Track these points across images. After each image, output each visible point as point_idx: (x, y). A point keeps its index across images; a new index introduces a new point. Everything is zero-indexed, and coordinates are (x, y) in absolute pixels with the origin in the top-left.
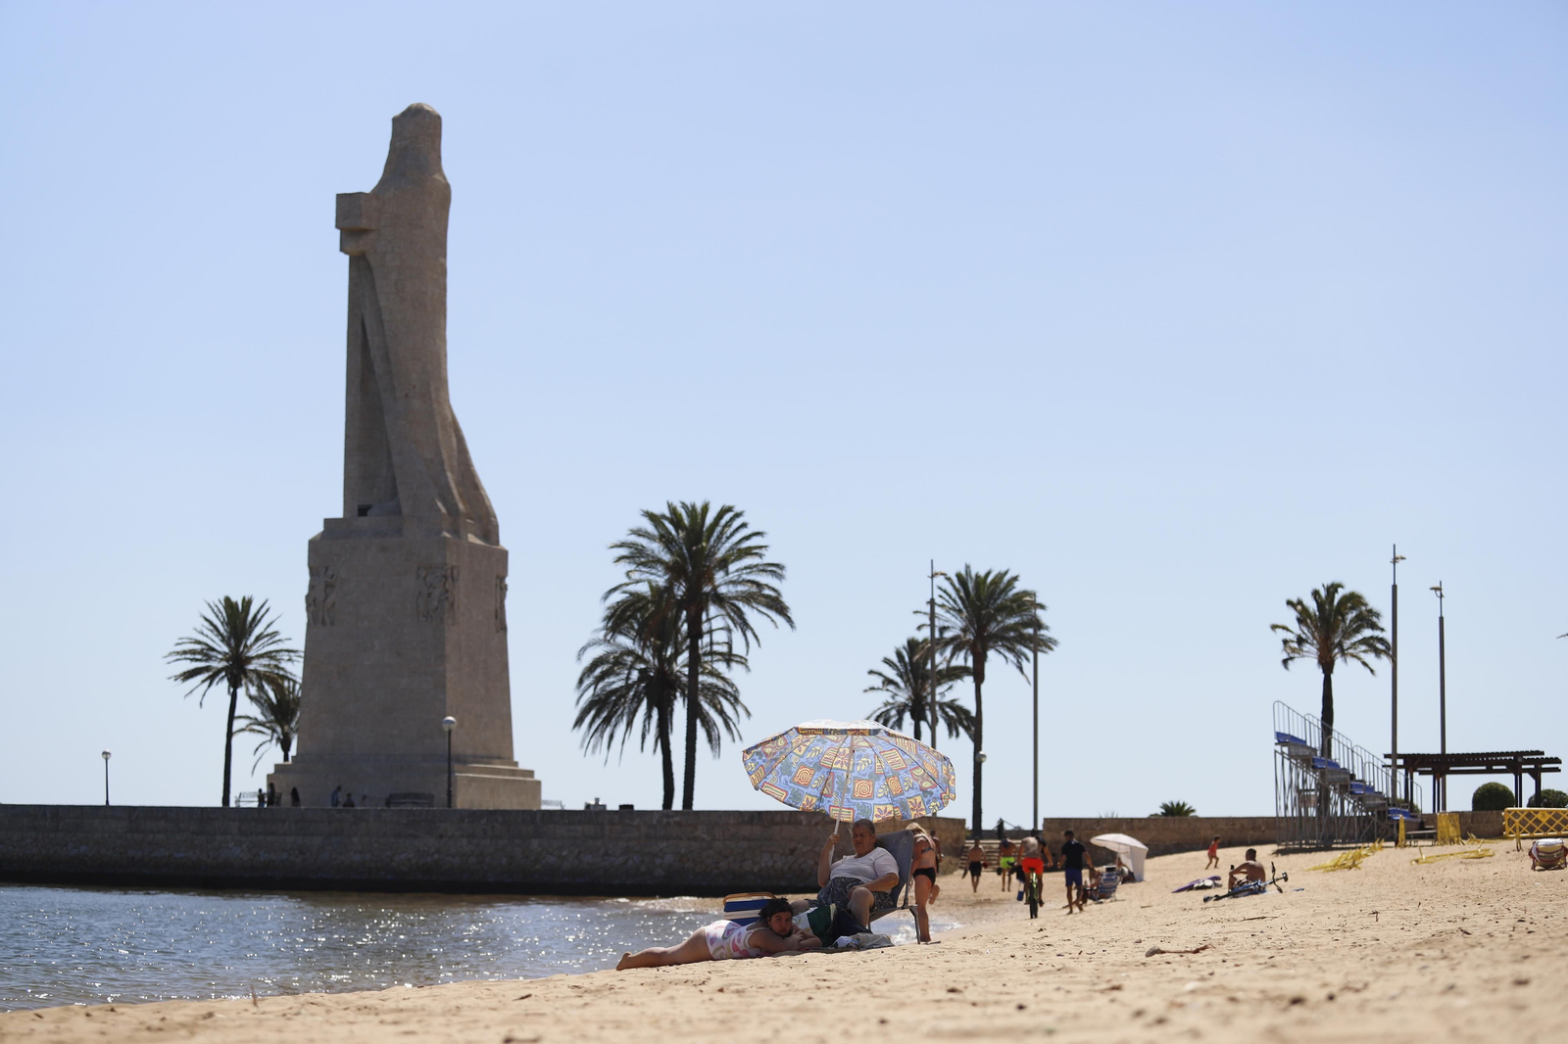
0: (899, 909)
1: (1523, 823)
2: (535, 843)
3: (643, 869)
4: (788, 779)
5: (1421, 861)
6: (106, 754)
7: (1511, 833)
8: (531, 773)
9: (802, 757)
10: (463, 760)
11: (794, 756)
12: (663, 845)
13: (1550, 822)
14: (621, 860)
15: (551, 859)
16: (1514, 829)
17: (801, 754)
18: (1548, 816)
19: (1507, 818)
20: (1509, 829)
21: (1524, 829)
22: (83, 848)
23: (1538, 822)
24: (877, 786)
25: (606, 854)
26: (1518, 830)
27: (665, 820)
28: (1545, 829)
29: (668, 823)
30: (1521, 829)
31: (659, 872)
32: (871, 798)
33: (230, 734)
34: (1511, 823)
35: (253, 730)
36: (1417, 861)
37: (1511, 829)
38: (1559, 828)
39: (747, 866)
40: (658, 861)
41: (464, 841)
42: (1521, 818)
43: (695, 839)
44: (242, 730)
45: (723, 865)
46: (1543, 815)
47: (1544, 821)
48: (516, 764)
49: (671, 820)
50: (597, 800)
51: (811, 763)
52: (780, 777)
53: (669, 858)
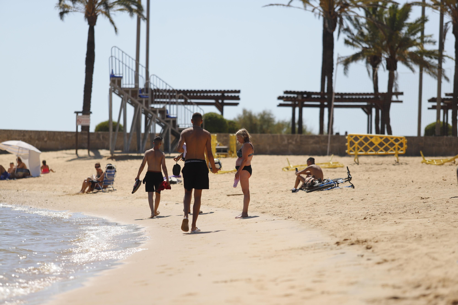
1: (361, 144)
5: (290, 169)
7: (351, 151)
13: (381, 144)
16: (354, 149)
18: (380, 141)
19: (349, 141)
20: (350, 148)
21: (361, 148)
23: (372, 144)
26: (356, 149)
28: (376, 149)
30: (358, 149)
34: (352, 144)
36: (288, 169)
37: (351, 149)
38: (386, 149)
42: (359, 141)
46: (376, 140)
47: (376, 143)
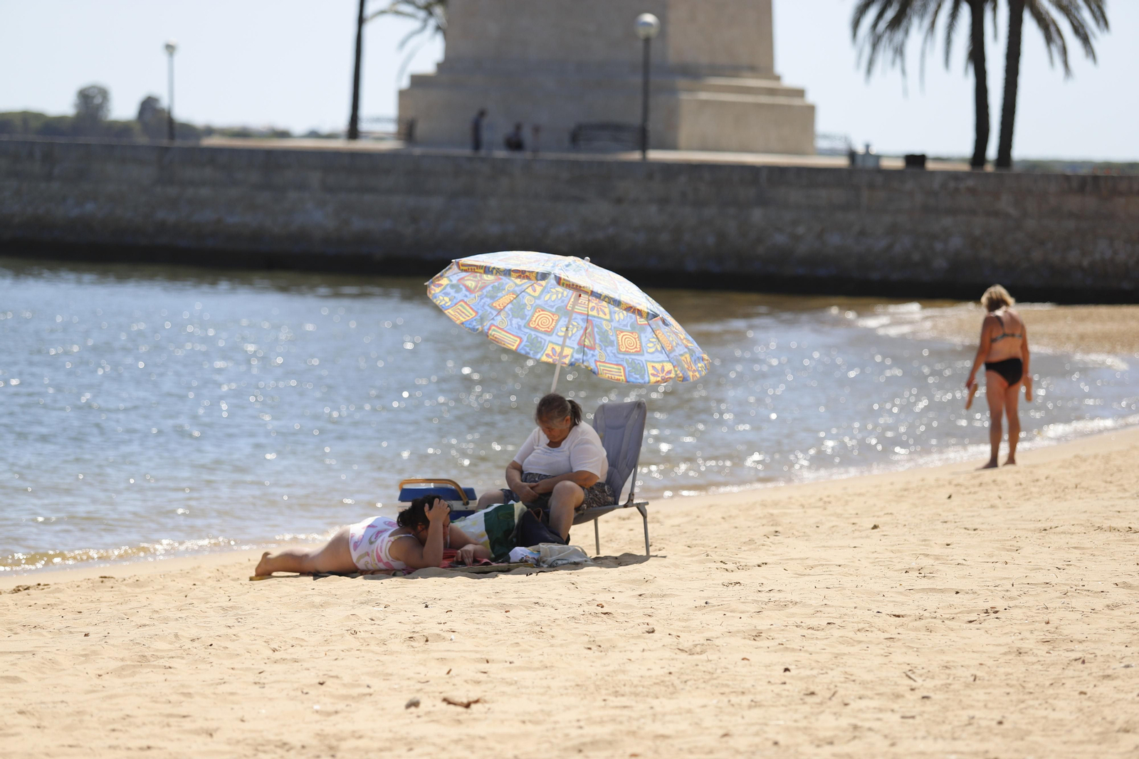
0: (621, 507)
2: (757, 215)
3: (916, 257)
4: (522, 323)
6: (170, 48)
8: (800, 93)
9: (539, 298)
10: (692, 73)
11: (528, 297)
12: (947, 221)
14: (882, 244)
15: (780, 239)
17: (536, 294)
22: (90, 207)
24: (644, 339)
25: (862, 233)
27: (952, 185)
29: (957, 190)
31: (940, 263)
32: (640, 352)
33: (361, 21)
35: (398, 13)
39: (1073, 257)
40: (939, 246)
41: (653, 209)
43: (996, 214)
44: (382, 12)
45: (1037, 255)
48: (778, 78)
49: (962, 186)
50: (867, 147)
51: (552, 307)
52: (511, 321)
53: (956, 243)
